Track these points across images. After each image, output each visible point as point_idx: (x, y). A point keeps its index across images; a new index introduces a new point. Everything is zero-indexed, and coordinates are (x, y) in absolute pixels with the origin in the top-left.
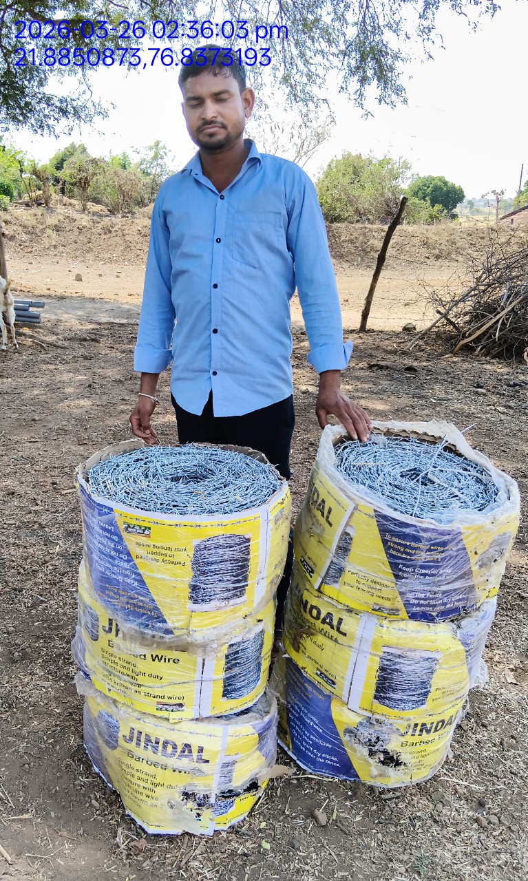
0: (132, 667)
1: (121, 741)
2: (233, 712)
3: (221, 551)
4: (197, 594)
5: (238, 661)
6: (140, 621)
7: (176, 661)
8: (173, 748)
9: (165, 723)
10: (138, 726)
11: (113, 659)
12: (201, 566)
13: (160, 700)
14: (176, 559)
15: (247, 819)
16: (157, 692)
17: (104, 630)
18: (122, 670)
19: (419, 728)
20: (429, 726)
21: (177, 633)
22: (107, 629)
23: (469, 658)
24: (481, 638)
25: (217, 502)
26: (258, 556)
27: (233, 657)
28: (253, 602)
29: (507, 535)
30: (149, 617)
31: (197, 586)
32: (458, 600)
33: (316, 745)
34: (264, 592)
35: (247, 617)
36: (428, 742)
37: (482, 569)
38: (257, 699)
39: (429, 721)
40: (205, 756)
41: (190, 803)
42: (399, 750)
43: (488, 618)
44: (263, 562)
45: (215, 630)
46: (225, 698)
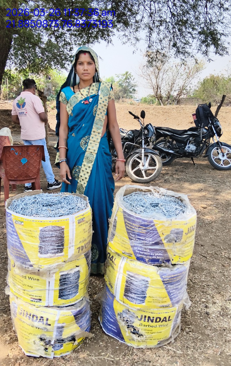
0: (22, 282)
1: (18, 314)
2: (64, 305)
3: (51, 233)
4: (41, 250)
5: (66, 283)
6: (21, 261)
7: (38, 280)
8: (36, 318)
9: (34, 307)
10: (24, 308)
11: (15, 278)
12: (43, 238)
13: (32, 297)
14: (33, 235)
16: (31, 293)
17: (13, 266)
18: (18, 283)
19: (147, 318)
20: (152, 318)
21: (34, 266)
23: (165, 286)
24: (172, 278)
25: (54, 213)
26: (68, 236)
27: (63, 280)
28: (67, 255)
29: (180, 230)
30: (24, 259)
31: (41, 247)
32: (158, 255)
33: (108, 320)
34: (73, 252)
35: (64, 262)
36: (152, 326)
37: (168, 243)
38: (77, 301)
39: (151, 316)
40: (49, 322)
41: (42, 343)
42: (139, 327)
43: (178, 270)
44: (71, 239)
45: (49, 266)
46: (60, 299)
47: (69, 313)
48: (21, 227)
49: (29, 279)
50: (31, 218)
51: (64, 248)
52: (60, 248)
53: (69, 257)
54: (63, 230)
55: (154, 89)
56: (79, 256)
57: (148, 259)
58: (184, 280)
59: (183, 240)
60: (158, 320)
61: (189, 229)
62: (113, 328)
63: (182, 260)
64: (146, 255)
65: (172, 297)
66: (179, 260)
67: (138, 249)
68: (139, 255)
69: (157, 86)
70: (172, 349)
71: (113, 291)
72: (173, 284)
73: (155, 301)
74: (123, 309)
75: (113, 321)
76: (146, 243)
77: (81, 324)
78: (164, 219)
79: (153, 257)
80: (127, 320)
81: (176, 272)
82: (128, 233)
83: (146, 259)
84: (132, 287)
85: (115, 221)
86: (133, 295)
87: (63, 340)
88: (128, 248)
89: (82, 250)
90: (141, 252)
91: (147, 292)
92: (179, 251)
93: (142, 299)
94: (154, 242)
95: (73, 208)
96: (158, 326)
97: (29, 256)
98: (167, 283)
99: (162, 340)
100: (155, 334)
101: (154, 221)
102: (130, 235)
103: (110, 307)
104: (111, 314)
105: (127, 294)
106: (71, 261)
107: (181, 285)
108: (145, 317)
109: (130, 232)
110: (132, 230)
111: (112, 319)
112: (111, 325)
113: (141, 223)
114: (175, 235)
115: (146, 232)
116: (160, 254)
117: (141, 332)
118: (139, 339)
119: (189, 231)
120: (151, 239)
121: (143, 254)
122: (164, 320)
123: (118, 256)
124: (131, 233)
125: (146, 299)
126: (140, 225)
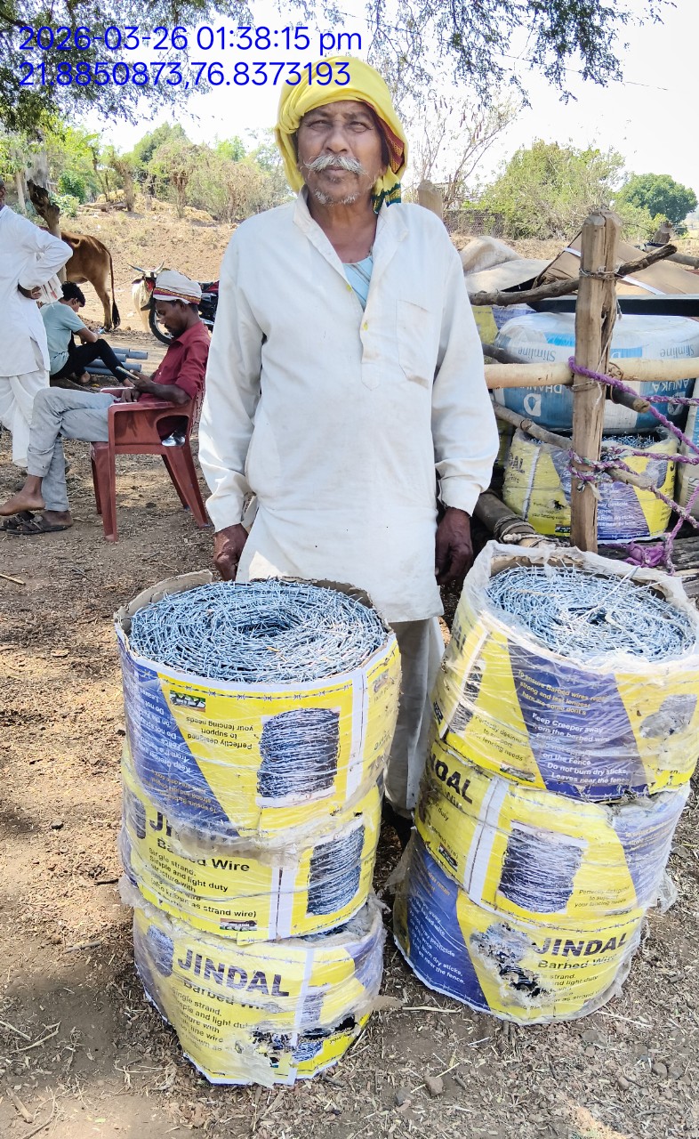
0: (188, 875)
1: (176, 966)
2: (321, 931)
3: (299, 731)
4: (268, 785)
5: (328, 867)
6: (195, 817)
7: (245, 868)
8: (242, 977)
9: (232, 946)
10: (197, 948)
11: (165, 863)
12: (272, 748)
13: (225, 917)
14: (239, 741)
15: (340, 1064)
16: (221, 907)
17: (153, 826)
18: (176, 877)
19: (562, 946)
20: (577, 945)
21: (243, 834)
22: (156, 824)
23: (629, 859)
24: (649, 835)
26: (349, 736)
27: (321, 862)
28: (344, 793)
29: (688, 699)
30: (208, 813)
31: (267, 775)
32: (615, 775)
33: (436, 953)
34: (359, 780)
35: (335, 812)
36: (576, 966)
37: (650, 739)
38: (355, 913)
39: (576, 939)
40: (283, 988)
41: (264, 1047)
42: (536, 970)
43: (664, 810)
44: (356, 742)
46: (311, 914)
47: (340, 952)
48: (195, 714)
51: (336, 773)
52: (326, 775)
53: (347, 797)
54: (334, 721)
56: (370, 787)
57: (584, 788)
59: (690, 727)
60: (594, 947)
62: (453, 973)
63: (677, 779)
64: (580, 776)
65: (641, 885)
66: (669, 781)
67: (556, 759)
68: (558, 776)
71: (462, 875)
72: (648, 851)
73: (595, 901)
74: (492, 923)
75: (453, 955)
76: (584, 742)
77: (366, 976)
79: (600, 781)
81: (661, 816)
82: (527, 714)
83: (578, 787)
84: (528, 864)
86: (530, 890)
87: (321, 1031)
88: (522, 755)
89: (378, 767)
90: (563, 768)
91: (574, 879)
93: (559, 899)
94: (608, 740)
96: (591, 963)
97: (224, 805)
98: (634, 851)
99: (594, 996)
100: (580, 984)
101: (618, 678)
102: (534, 720)
103: (443, 916)
104: (446, 935)
105: (509, 885)
109: (533, 711)
110: (543, 704)
111: (451, 948)
112: (445, 966)
113: (577, 684)
114: (673, 714)
115: (588, 712)
116: (620, 771)
117: (542, 982)
118: (535, 1000)
120: (600, 731)
121: (572, 774)
122: (610, 945)
123: (477, 776)
124: (536, 712)
125: (571, 898)
126: (572, 691)
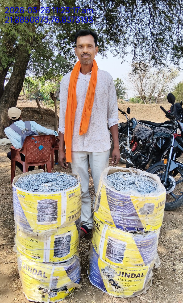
0: (25, 243)
1: (22, 268)
2: (59, 262)
3: (47, 205)
4: (39, 218)
5: (60, 244)
6: (23, 226)
7: (37, 242)
8: (36, 271)
9: (34, 263)
11: (20, 239)
12: (40, 209)
13: (33, 255)
14: (32, 206)
16: (32, 252)
18: (22, 243)
20: (128, 274)
21: (34, 231)
23: (139, 249)
24: (144, 243)
25: (50, 189)
26: (61, 208)
27: (57, 242)
28: (60, 223)
29: (151, 205)
30: (26, 225)
31: (39, 216)
32: (134, 225)
33: (94, 274)
34: (65, 220)
35: (58, 228)
36: (129, 281)
37: (142, 215)
38: (69, 259)
39: (128, 272)
40: (46, 275)
41: (41, 291)
42: (118, 281)
43: (150, 237)
44: (63, 210)
45: (46, 231)
46: (55, 257)
47: (62, 268)
48: (23, 199)
49: (30, 241)
50: (32, 193)
51: (57, 217)
52: (55, 217)
53: (62, 224)
54: (56, 203)
55: (139, 91)
56: (71, 223)
57: (125, 227)
58: (155, 244)
59: (154, 213)
60: (133, 276)
61: (159, 203)
62: (98, 281)
63: (153, 228)
64: (124, 224)
65: (145, 258)
66: (151, 228)
67: (117, 219)
68: (118, 224)
69: (142, 89)
70: (144, 299)
71: (98, 251)
72: (146, 248)
73: (130, 261)
74: (106, 266)
75: (98, 275)
76: (124, 214)
77: (72, 277)
78: (138, 195)
79: (130, 226)
80: (108, 275)
81: (148, 238)
82: (110, 206)
83: (123, 227)
84: (112, 248)
85: (100, 196)
86: (113, 256)
87: (57, 290)
88: (109, 217)
89: (73, 218)
90: (119, 221)
91: (124, 254)
92: (151, 221)
93: (120, 259)
94: (130, 214)
95: (65, 185)
96: (133, 280)
97: (30, 223)
98: (140, 247)
99: (136, 291)
100: (130, 287)
101: (130, 197)
102: (111, 208)
103: (95, 264)
104: (96, 269)
105: (108, 254)
106: (63, 227)
107: (152, 248)
108: (123, 273)
110: (113, 203)
111: (97, 273)
112: (96, 278)
113: (120, 198)
114: (148, 208)
115: (124, 206)
116: (135, 224)
117: (119, 285)
118: (118, 290)
119: (160, 205)
120: (128, 211)
121: (122, 223)
122: (138, 276)
123: (101, 224)
124: (112, 205)
125: (124, 259)
126: (119, 200)
